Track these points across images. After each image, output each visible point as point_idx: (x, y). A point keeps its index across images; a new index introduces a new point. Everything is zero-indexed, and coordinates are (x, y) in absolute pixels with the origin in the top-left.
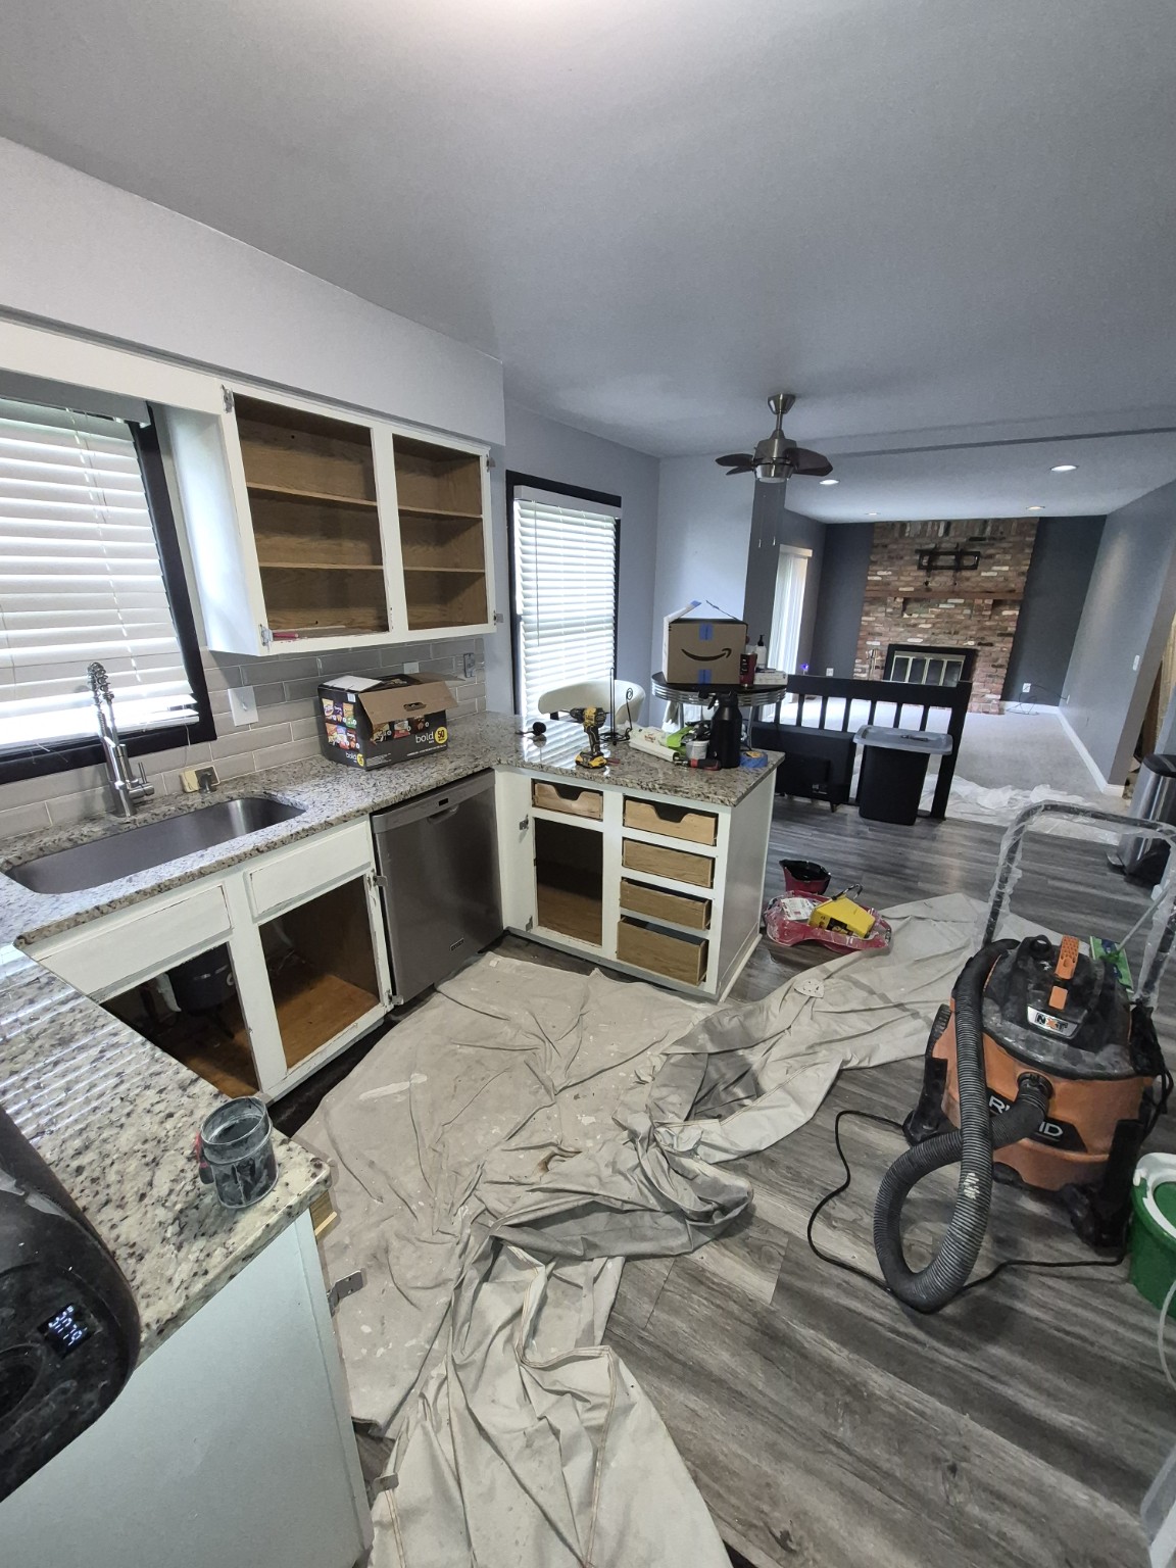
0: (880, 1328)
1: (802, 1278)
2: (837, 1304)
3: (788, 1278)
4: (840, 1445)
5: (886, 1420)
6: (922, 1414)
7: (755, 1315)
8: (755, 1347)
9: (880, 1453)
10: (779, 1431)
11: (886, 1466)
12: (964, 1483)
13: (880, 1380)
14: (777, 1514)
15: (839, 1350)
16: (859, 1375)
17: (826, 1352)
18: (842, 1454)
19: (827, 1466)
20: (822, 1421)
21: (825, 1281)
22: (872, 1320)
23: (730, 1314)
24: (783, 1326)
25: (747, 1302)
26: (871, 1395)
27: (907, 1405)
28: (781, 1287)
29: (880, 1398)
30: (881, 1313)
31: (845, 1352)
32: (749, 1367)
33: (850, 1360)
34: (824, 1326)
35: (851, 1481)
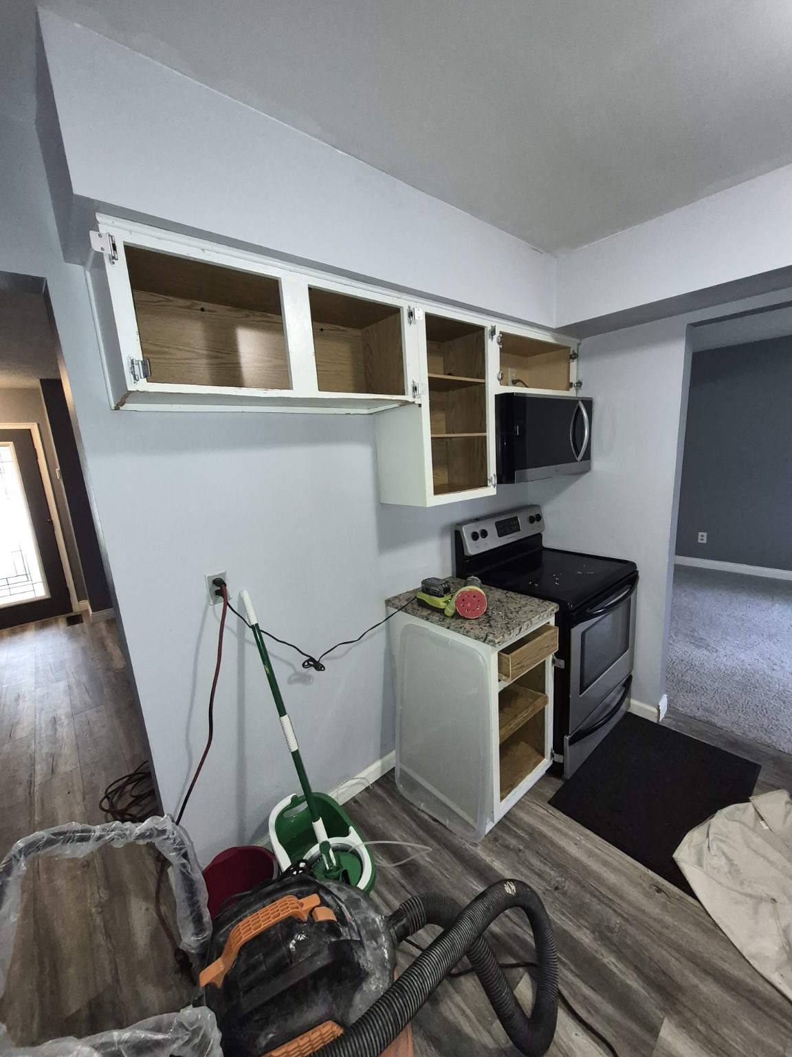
0: (572, 967)
1: (631, 1032)
2: (603, 997)
3: (647, 1037)
4: (620, 915)
5: (586, 917)
6: (563, 914)
7: (679, 1013)
8: (680, 988)
9: (596, 906)
10: (661, 933)
11: (594, 900)
12: (553, 882)
13: (584, 937)
14: (664, 900)
15: (609, 964)
16: (599, 945)
17: (620, 966)
18: (619, 911)
19: (631, 911)
20: (632, 930)
21: (609, 1021)
22: (577, 975)
23: (704, 1022)
24: (653, 995)
25: (686, 1025)
26: (593, 932)
27: (571, 921)
28: (654, 1031)
29: (587, 929)
30: (567, 978)
31: (605, 960)
32: (683, 975)
33: (602, 955)
34: (618, 984)
35: (617, 900)
